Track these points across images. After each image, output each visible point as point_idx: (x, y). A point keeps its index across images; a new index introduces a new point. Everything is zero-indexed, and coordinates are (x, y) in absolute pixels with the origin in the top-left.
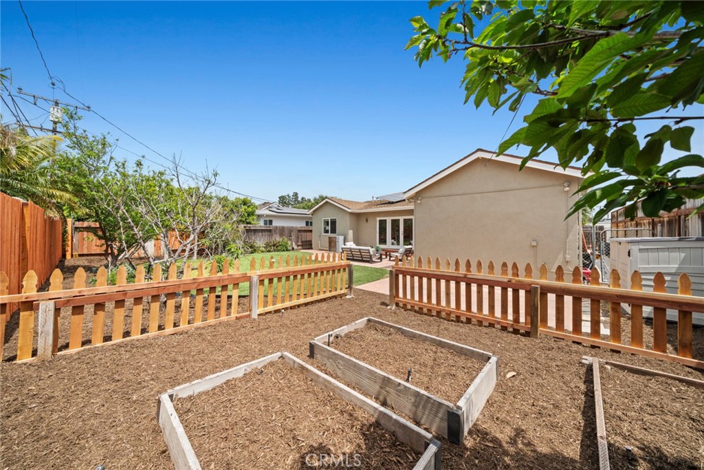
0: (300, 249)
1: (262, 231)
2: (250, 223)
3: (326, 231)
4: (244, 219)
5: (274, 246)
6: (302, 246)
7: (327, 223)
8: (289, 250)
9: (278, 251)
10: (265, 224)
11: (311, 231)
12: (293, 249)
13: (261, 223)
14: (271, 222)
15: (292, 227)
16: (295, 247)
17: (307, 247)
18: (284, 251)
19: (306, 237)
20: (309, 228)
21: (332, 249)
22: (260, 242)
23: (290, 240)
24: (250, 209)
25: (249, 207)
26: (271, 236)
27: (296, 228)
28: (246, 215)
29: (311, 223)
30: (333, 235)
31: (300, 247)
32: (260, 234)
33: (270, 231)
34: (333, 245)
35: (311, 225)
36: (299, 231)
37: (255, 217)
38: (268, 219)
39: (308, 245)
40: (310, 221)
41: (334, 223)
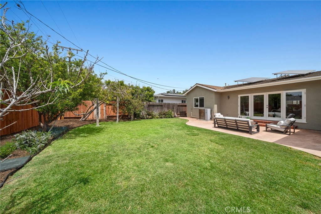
0: (179, 117)
1: (157, 106)
2: (150, 101)
3: (196, 106)
4: (147, 99)
5: (164, 114)
6: (180, 114)
7: (197, 100)
8: (173, 117)
9: (166, 118)
10: (159, 102)
11: (186, 106)
12: (175, 116)
13: (157, 101)
14: (162, 101)
15: (174, 104)
16: (176, 115)
17: (183, 116)
18: (170, 117)
19: (183, 109)
20: (184, 104)
21: (202, 117)
22: (156, 112)
23: (173, 111)
24: (151, 93)
25: (150, 92)
26: (162, 108)
27: (177, 104)
28: (148, 96)
29: (185, 101)
30: (202, 108)
31: (179, 116)
32: (156, 107)
33: (162, 106)
34: (202, 115)
35: (185, 102)
36: (178, 106)
37: (153, 98)
38: (160, 99)
39: (184, 114)
40: (184, 100)
41: (202, 100)
